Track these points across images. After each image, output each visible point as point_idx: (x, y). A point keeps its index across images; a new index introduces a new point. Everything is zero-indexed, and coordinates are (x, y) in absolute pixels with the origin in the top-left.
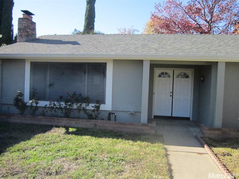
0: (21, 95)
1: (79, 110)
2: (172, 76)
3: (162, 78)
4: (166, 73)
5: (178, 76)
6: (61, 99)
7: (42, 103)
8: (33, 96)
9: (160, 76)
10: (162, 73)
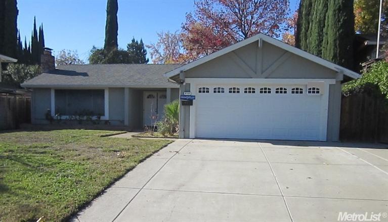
0: (50, 111)
1: (87, 120)
2: (156, 97)
3: (150, 99)
4: (152, 96)
5: (161, 97)
6: (76, 114)
7: (64, 117)
8: (57, 111)
9: (148, 97)
10: (150, 95)
